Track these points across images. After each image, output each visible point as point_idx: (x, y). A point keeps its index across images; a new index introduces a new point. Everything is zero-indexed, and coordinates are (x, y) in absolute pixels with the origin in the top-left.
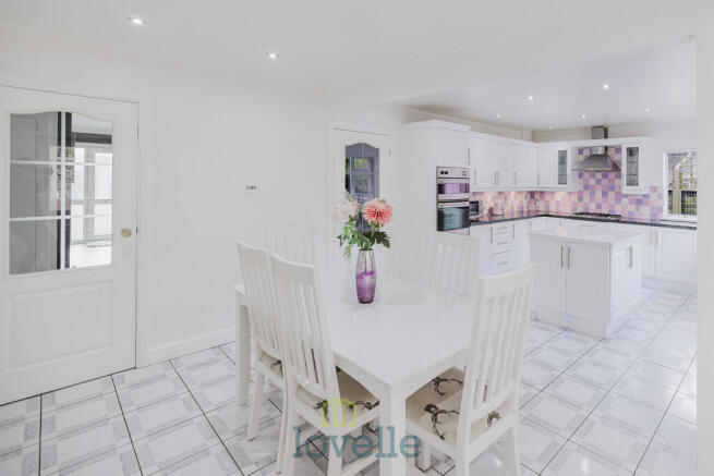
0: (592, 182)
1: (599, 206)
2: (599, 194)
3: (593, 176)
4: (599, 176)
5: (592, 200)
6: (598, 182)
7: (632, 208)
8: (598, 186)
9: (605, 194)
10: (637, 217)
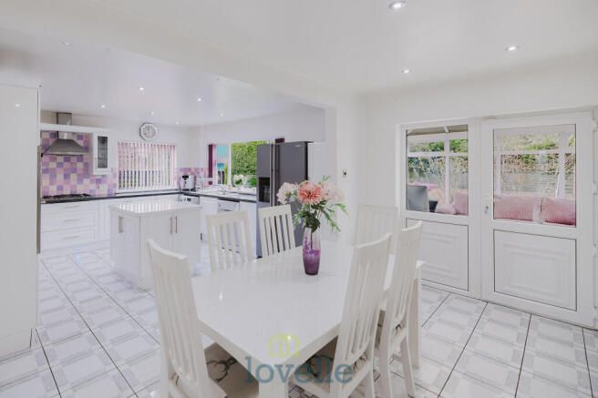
0: (53, 165)
1: (60, 188)
2: (60, 177)
3: (53, 159)
4: (60, 159)
5: (51, 183)
6: (60, 165)
7: (93, 187)
8: (59, 170)
9: (66, 176)
10: (97, 194)
